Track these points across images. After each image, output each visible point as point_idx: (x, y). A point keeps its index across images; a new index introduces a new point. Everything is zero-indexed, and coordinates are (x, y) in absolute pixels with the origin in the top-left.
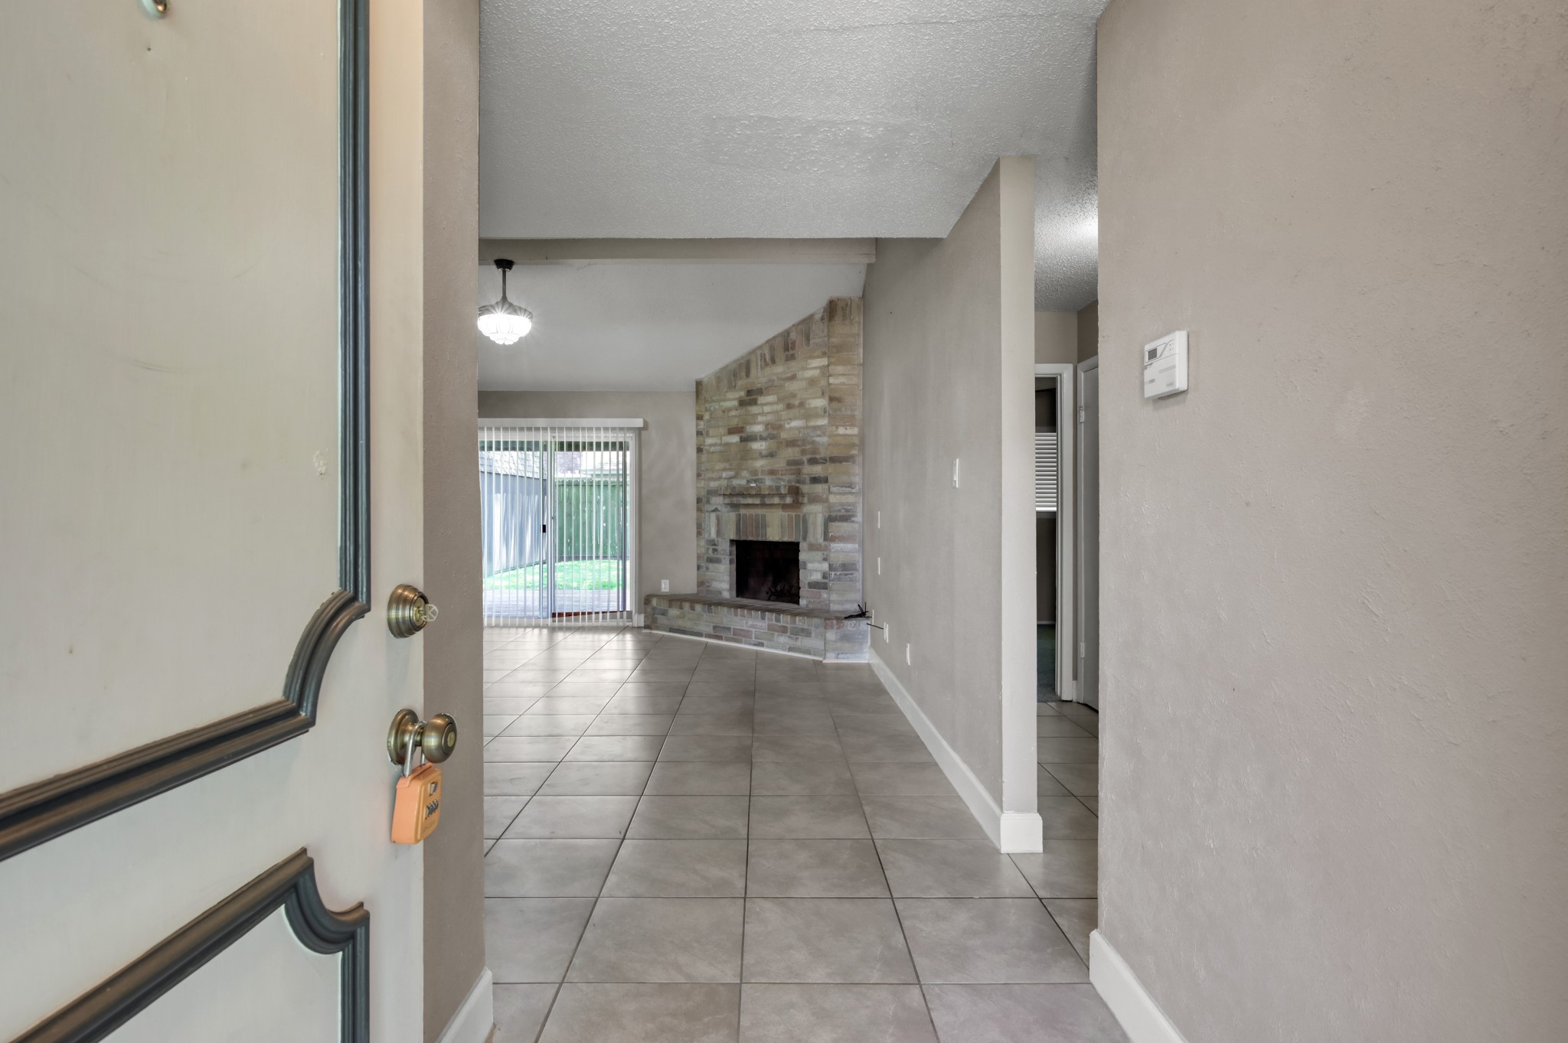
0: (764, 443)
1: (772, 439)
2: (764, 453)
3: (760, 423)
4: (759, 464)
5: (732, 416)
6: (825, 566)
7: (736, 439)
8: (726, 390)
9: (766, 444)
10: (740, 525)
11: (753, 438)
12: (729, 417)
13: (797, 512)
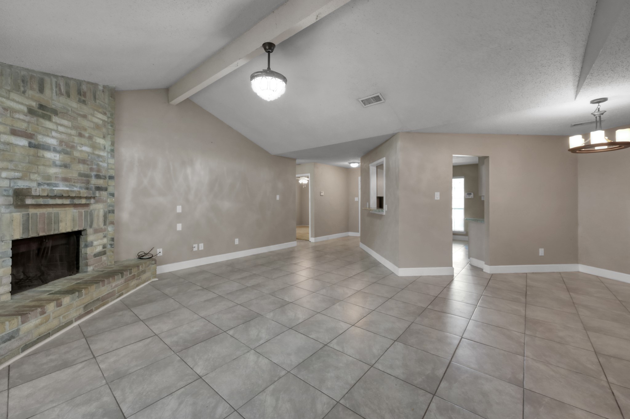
0: (58, 155)
1: (65, 153)
3: (53, 137)
4: (52, 171)
5: (19, 119)
6: (105, 241)
7: (23, 142)
8: (9, 88)
9: (61, 156)
10: (29, 224)
11: (46, 148)
12: (13, 117)
13: (86, 209)
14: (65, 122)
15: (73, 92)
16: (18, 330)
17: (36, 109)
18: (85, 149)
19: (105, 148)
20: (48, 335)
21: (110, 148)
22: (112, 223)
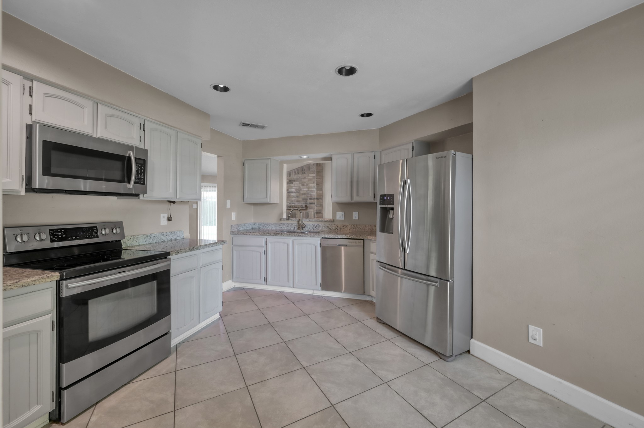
0: (295, 194)
1: (298, 193)
2: (295, 196)
3: (294, 189)
4: (293, 199)
11: (292, 192)
13: (306, 211)
15: (300, 172)
19: (314, 187)
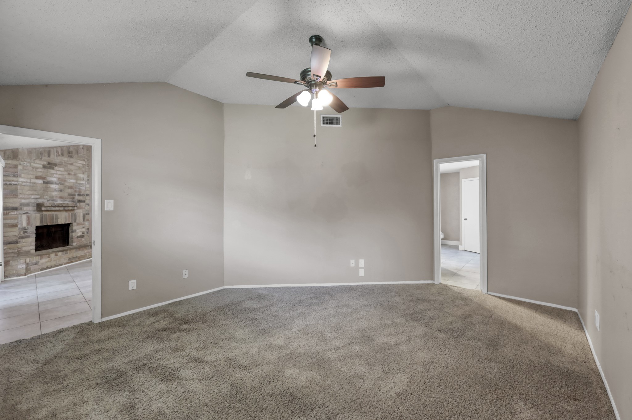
0: (57, 186)
1: (61, 185)
2: (57, 189)
3: (55, 177)
4: (54, 194)
5: (39, 171)
6: (84, 230)
7: (41, 181)
8: (34, 158)
9: (59, 186)
10: (43, 219)
11: (51, 183)
12: (36, 171)
13: (72, 212)
14: (61, 169)
15: (65, 153)
16: (39, 262)
17: (47, 165)
18: (72, 181)
19: (84, 179)
20: (51, 267)
21: (87, 179)
22: (88, 220)
